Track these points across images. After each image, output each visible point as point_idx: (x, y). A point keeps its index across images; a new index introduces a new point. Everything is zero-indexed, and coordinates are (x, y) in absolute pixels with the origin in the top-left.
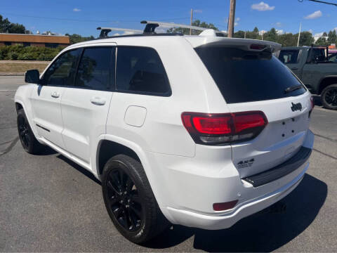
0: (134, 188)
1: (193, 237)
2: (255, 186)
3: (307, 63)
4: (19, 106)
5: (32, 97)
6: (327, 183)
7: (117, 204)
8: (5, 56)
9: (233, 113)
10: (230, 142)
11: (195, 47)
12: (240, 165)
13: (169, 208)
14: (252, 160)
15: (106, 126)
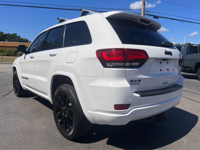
0: (70, 104)
1: (107, 139)
2: (141, 96)
3: (187, 54)
4: (15, 69)
5: (21, 61)
6: (198, 116)
7: (60, 117)
8: (16, 54)
9: (127, 49)
10: (124, 67)
11: (106, 17)
12: (132, 82)
13: (88, 111)
14: (140, 80)
15: (56, 66)
